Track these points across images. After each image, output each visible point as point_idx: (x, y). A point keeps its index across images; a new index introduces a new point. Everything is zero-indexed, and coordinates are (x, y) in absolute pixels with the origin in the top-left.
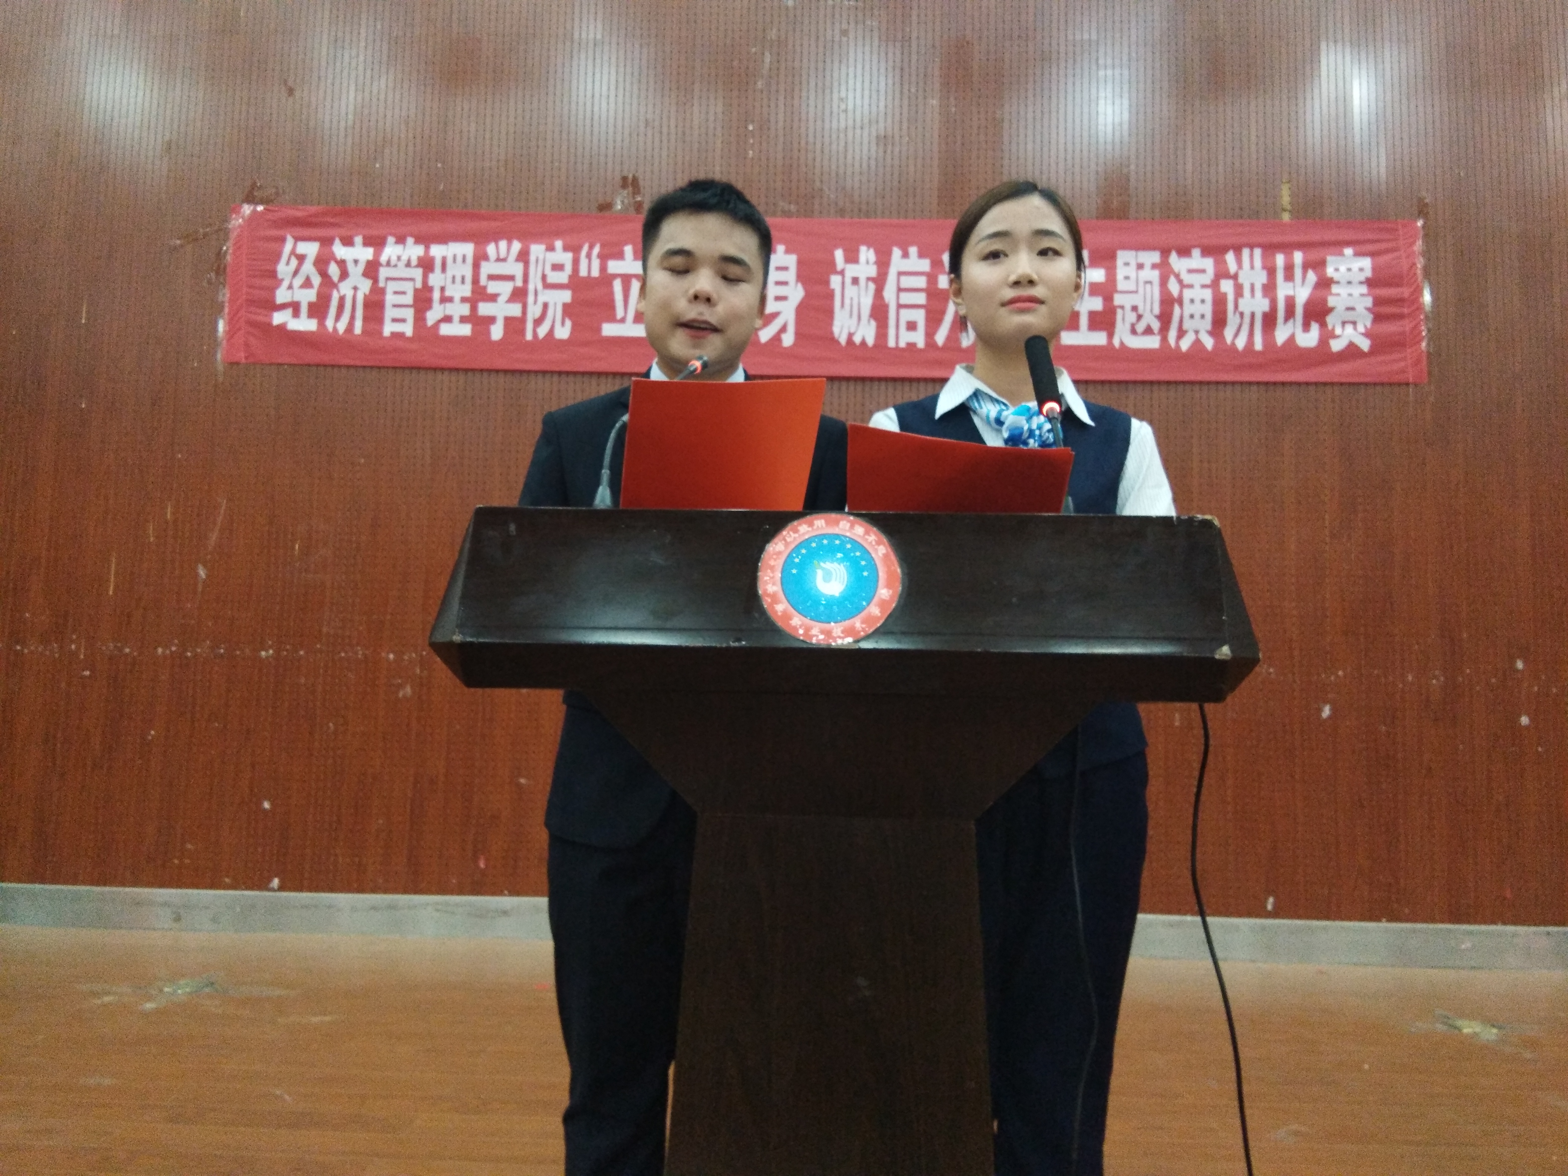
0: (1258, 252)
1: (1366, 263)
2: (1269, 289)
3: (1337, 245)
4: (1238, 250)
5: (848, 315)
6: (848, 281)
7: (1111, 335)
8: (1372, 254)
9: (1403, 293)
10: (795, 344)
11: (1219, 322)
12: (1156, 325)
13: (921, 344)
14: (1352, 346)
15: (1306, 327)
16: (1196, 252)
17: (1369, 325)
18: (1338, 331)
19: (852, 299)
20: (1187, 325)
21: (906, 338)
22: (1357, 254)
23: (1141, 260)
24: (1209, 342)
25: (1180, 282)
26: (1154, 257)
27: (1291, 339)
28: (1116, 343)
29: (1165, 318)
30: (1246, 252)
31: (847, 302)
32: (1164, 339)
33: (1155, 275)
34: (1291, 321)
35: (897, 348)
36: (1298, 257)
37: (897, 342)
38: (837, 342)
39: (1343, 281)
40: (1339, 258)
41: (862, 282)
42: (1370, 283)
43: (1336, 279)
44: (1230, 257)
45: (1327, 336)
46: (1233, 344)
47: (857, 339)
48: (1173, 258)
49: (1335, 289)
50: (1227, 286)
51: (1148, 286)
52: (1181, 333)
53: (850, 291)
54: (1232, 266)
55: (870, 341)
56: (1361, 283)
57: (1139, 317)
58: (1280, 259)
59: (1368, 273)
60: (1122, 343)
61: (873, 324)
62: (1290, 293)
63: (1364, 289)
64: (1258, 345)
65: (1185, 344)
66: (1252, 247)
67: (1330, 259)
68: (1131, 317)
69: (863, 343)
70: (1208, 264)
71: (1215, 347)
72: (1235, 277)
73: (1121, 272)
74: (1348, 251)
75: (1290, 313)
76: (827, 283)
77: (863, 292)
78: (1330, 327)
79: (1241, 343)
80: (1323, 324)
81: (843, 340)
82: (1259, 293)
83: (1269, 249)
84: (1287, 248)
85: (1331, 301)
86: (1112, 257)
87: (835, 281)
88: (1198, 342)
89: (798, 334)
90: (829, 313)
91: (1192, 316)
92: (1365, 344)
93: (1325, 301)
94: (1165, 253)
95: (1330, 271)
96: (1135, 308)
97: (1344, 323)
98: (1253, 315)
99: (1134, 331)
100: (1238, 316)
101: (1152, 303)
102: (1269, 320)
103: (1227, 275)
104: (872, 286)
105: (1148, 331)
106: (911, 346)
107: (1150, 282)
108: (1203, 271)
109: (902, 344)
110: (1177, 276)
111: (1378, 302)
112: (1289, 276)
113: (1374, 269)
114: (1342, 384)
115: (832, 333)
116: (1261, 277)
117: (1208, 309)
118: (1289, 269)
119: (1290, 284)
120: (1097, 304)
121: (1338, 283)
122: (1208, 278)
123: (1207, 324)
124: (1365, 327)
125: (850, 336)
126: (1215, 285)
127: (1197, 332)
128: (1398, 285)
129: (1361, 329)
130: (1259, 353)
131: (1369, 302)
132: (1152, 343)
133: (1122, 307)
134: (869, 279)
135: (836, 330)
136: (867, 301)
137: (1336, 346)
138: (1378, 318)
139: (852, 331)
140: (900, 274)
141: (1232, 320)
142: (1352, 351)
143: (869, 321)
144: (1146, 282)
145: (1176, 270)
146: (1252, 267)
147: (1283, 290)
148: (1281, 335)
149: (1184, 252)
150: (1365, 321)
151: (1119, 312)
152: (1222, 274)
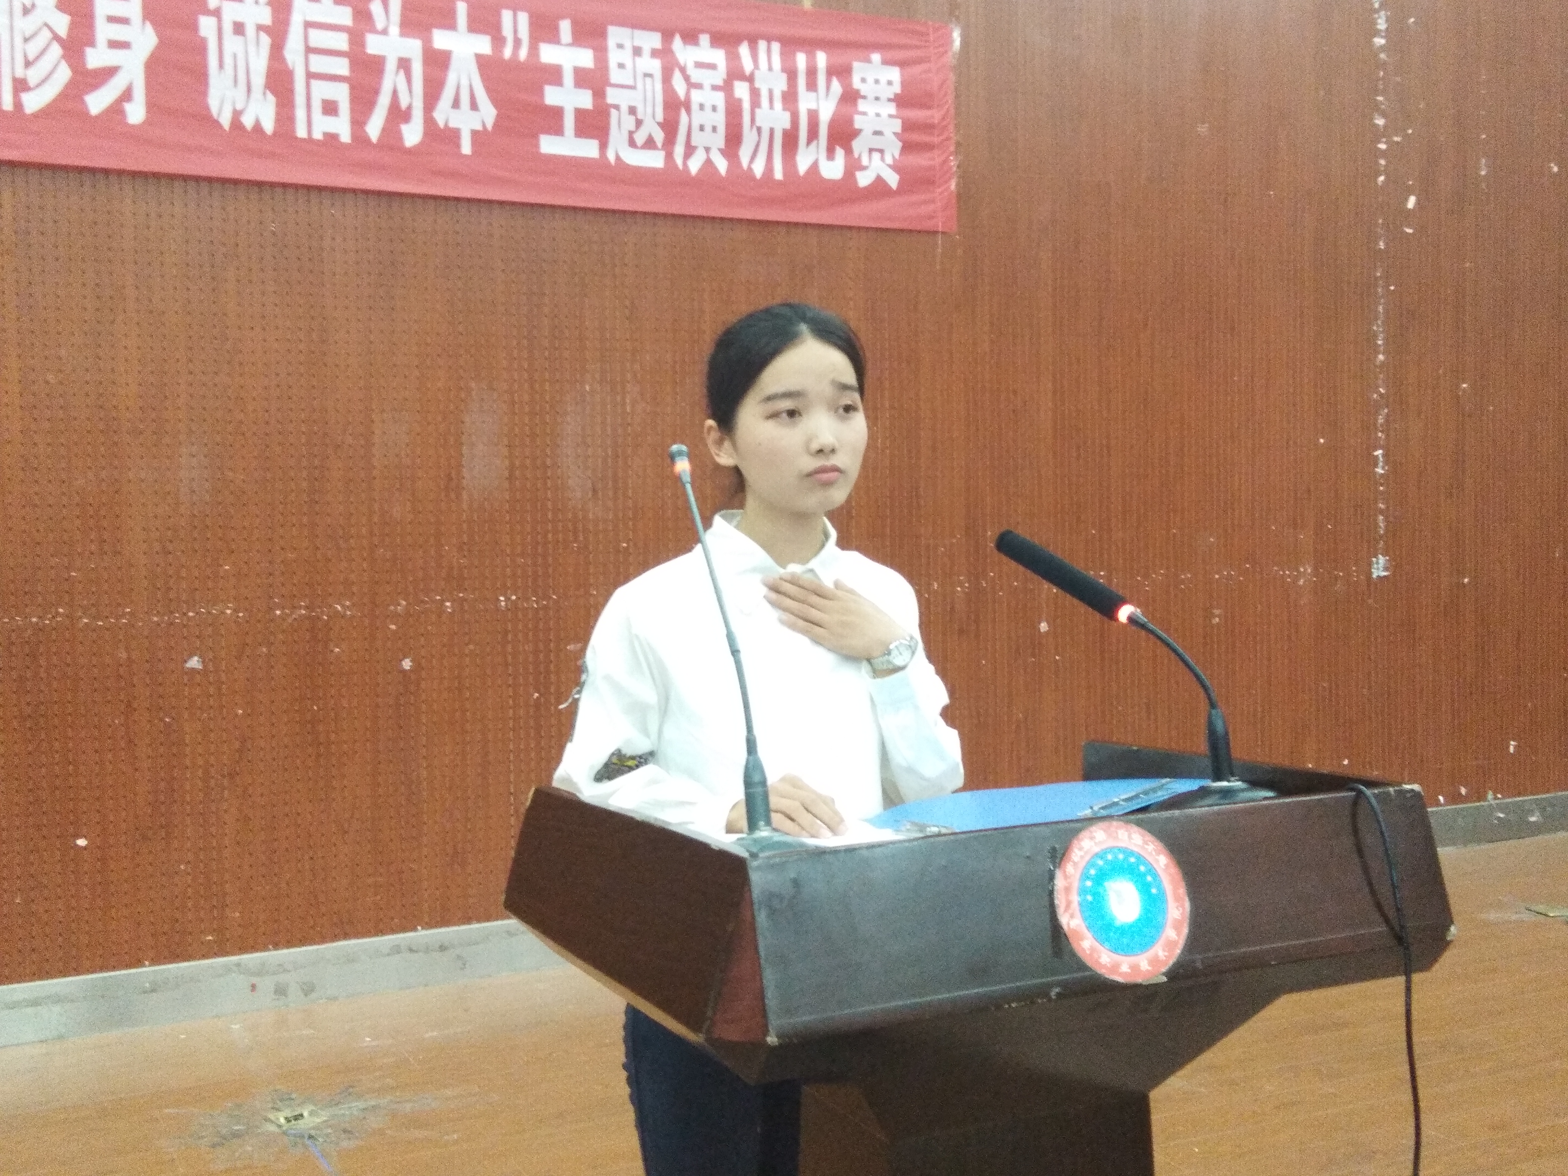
0: (776, 47)
1: (894, 74)
2: (790, 98)
3: (864, 48)
4: (753, 43)
5: (230, 82)
6: (228, 27)
7: (603, 146)
8: (902, 64)
9: (933, 117)
10: (148, 122)
11: (733, 139)
12: (659, 136)
13: (346, 137)
14: (879, 180)
15: (830, 154)
16: (704, 39)
17: (897, 156)
18: (865, 161)
19: (235, 56)
20: (697, 139)
21: (322, 125)
22: (886, 62)
23: (637, 44)
24: (722, 165)
25: (687, 78)
26: (652, 40)
27: (815, 167)
28: (611, 156)
29: (670, 127)
30: (762, 45)
31: (228, 60)
32: (669, 156)
33: (655, 66)
34: (814, 143)
35: (310, 140)
36: (822, 59)
37: (310, 131)
38: (216, 124)
39: (871, 96)
40: (866, 65)
41: (250, 30)
42: (901, 101)
43: (862, 94)
44: (744, 50)
45: (853, 166)
46: (750, 168)
47: (248, 121)
48: (677, 43)
49: (862, 106)
50: (741, 90)
51: (648, 80)
52: (690, 150)
53: (232, 43)
54: (747, 64)
55: (269, 126)
56: (890, 100)
57: (639, 123)
58: (801, 60)
59: (897, 88)
60: (618, 158)
61: (271, 98)
62: (813, 106)
63: (892, 109)
64: (778, 175)
65: (695, 165)
66: (769, 39)
67: (856, 65)
68: (629, 123)
69: (258, 127)
70: (718, 56)
71: (728, 171)
72: (750, 79)
73: (614, 57)
74: (876, 57)
75: (813, 135)
76: (194, 27)
77: (252, 49)
78: (856, 155)
79: (758, 169)
80: (849, 151)
81: (225, 121)
82: (778, 105)
83: (790, 44)
84: (810, 45)
85: (859, 122)
86: (602, 34)
87: (206, 26)
88: (709, 163)
89: (151, 105)
90: (201, 76)
91: (702, 128)
92: (893, 180)
93: (850, 122)
94: (668, 36)
95: (856, 83)
96: (632, 111)
97: (871, 150)
98: (772, 131)
99: (632, 143)
100: (755, 129)
101: (654, 106)
102: (790, 141)
103: (743, 77)
104: (266, 40)
105: (650, 144)
106: (331, 138)
107: (650, 75)
108: (712, 67)
109: (317, 135)
110: (683, 70)
111: (908, 126)
112: (812, 86)
113: (904, 84)
114: (868, 229)
115: (207, 108)
116: (780, 84)
117: (720, 119)
118: (812, 73)
119: (813, 95)
120: (585, 100)
121: (864, 97)
122: (719, 76)
123: (719, 140)
124: (893, 157)
125: (237, 115)
126: (727, 87)
127: (707, 150)
128: (929, 108)
129: (889, 160)
130: (779, 183)
131: (897, 125)
132: (654, 160)
133: (617, 107)
134: (260, 28)
135: (213, 103)
136: (260, 64)
137: (864, 179)
138: (908, 147)
139: (239, 107)
140: (309, 25)
141: (749, 138)
142: (879, 188)
143: (264, 94)
144: (646, 75)
145: (682, 62)
146: (770, 69)
147: (806, 102)
148: (803, 164)
149: (691, 38)
150: (894, 149)
151: (614, 112)
152: (735, 74)
